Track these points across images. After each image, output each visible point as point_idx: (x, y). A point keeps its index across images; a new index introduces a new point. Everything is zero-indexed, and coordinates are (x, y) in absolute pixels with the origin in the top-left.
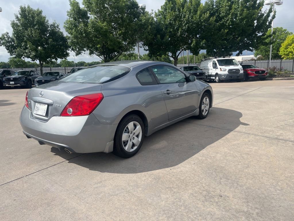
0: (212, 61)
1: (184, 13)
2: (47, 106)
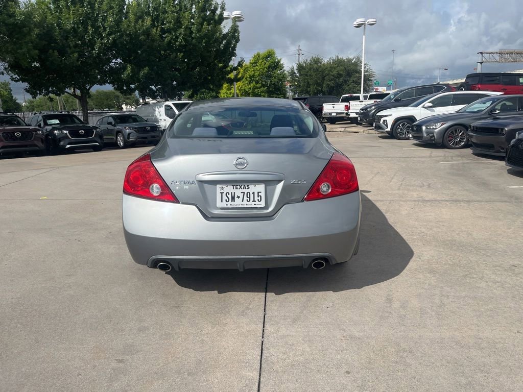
0: (164, 106)
1: (105, 13)
2: (264, 185)
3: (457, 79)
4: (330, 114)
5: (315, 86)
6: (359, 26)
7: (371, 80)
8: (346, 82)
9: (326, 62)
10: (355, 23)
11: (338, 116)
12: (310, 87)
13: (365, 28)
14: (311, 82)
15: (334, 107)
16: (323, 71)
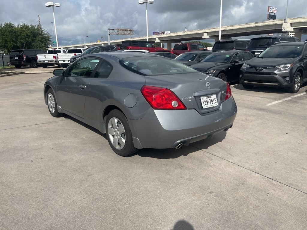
2: (215, 95)
3: (94, 42)
4: (44, 61)
5: (12, 42)
6: (49, 6)
7: (50, 40)
8: (33, 40)
9: (16, 27)
10: (46, 4)
11: (50, 62)
12: (7, 43)
13: (53, 8)
14: (8, 40)
15: (45, 57)
16: (16, 33)
